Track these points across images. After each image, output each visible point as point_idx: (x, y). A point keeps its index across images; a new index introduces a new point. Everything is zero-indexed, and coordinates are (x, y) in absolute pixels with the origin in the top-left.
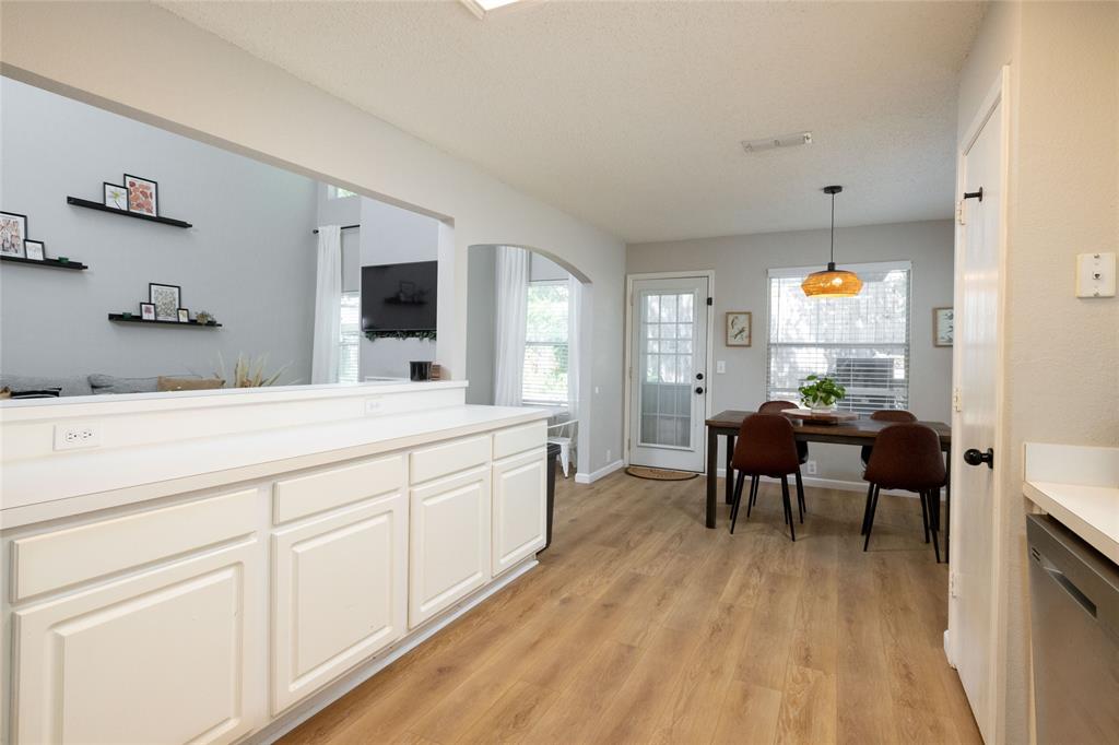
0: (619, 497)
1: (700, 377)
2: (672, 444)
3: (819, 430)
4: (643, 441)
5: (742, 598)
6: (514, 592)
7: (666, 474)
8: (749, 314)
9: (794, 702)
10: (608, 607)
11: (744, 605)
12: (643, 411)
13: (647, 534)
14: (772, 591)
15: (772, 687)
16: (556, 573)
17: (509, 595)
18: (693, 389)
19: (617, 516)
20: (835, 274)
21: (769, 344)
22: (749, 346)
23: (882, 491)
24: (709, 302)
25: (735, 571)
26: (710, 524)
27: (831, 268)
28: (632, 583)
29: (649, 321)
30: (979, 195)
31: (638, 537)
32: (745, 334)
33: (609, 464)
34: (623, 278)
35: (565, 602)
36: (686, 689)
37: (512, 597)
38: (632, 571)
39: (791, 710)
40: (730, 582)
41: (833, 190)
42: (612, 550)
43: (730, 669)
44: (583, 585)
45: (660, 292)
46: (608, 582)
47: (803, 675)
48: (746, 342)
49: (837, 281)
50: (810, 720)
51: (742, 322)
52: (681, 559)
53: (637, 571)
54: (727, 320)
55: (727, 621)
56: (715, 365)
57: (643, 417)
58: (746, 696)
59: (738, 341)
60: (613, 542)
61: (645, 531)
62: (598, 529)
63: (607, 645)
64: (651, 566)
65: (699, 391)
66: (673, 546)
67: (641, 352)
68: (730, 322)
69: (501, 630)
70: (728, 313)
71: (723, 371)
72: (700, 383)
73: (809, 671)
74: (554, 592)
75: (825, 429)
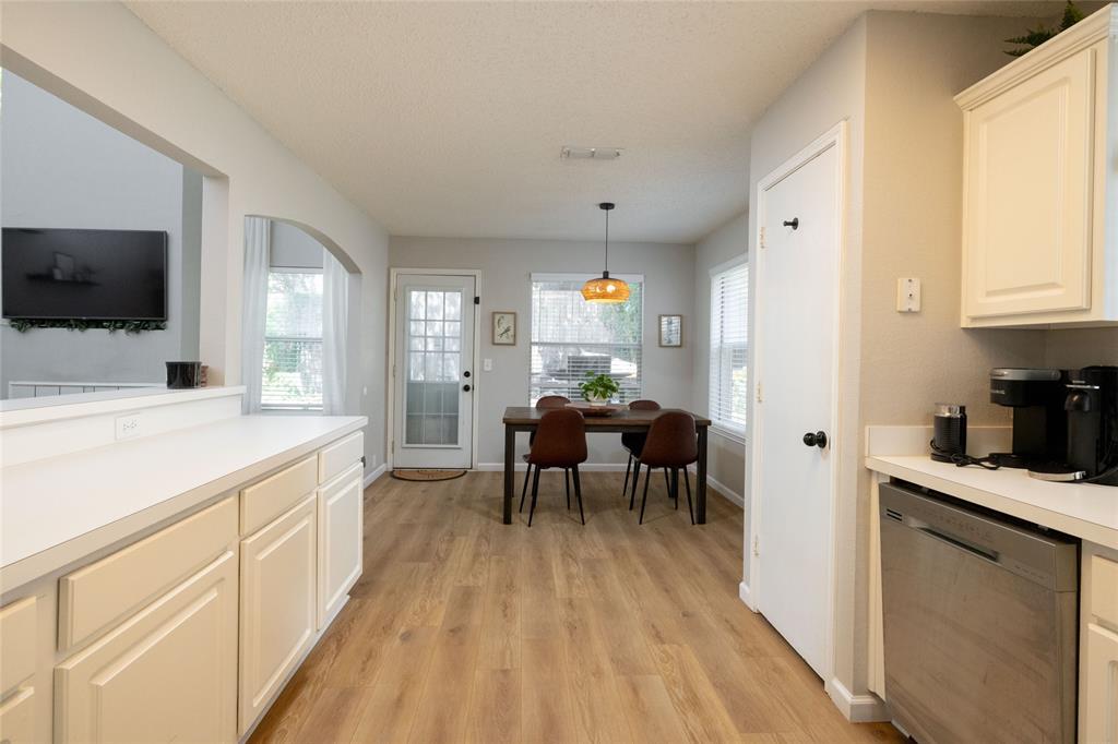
0: (400, 504)
1: (467, 374)
2: (439, 443)
3: (598, 422)
4: (408, 442)
5: (575, 591)
6: (339, 641)
7: (432, 474)
8: (514, 314)
9: (675, 683)
10: (457, 632)
11: (580, 596)
12: (408, 411)
13: (451, 541)
14: (594, 577)
15: (650, 674)
16: (375, 605)
17: (333, 647)
18: (461, 386)
19: (409, 527)
20: (610, 282)
21: (532, 344)
22: (514, 345)
23: (652, 470)
24: (477, 300)
25: (554, 565)
26: (507, 520)
27: (606, 276)
28: (466, 597)
29: (413, 318)
30: (795, 224)
31: (444, 546)
32: (511, 333)
33: (376, 468)
34: (385, 271)
35: (406, 637)
36: (582, 702)
37: (339, 648)
38: (459, 584)
39: (677, 690)
40: (555, 577)
41: (607, 206)
42: (425, 566)
43: (607, 666)
44: (414, 614)
45: (426, 288)
46: (441, 602)
47: (664, 652)
48: (511, 341)
49: (611, 288)
50: (695, 695)
51: (507, 322)
52: (499, 561)
53: (464, 583)
54: (493, 318)
55: (576, 617)
56: (482, 363)
57: (408, 417)
58: (635, 690)
59: (504, 340)
60: (422, 555)
61: (446, 538)
62: (396, 544)
63: (479, 676)
64: (475, 576)
65: (466, 388)
66: (484, 548)
67: (405, 351)
68: (496, 321)
69: (347, 695)
70: (494, 313)
71: (489, 369)
72: (468, 381)
73: (667, 647)
74: (388, 629)
75: (601, 420)
